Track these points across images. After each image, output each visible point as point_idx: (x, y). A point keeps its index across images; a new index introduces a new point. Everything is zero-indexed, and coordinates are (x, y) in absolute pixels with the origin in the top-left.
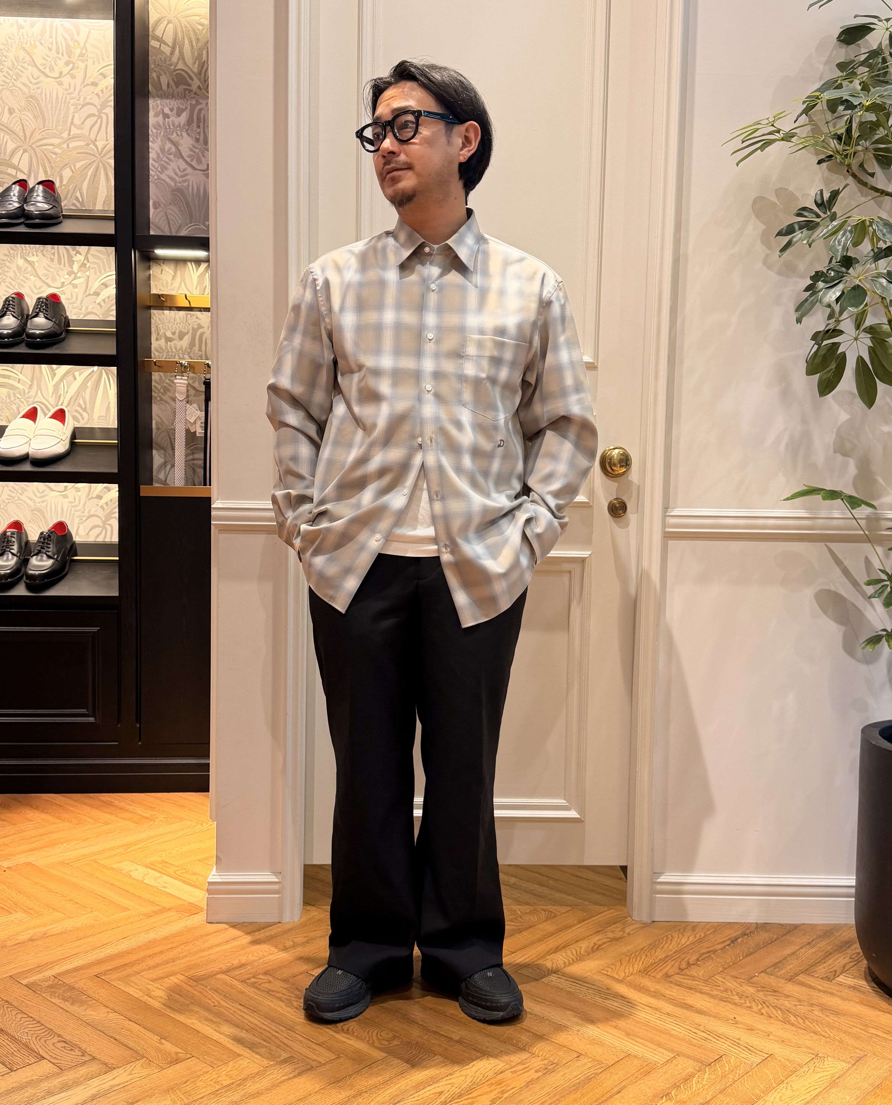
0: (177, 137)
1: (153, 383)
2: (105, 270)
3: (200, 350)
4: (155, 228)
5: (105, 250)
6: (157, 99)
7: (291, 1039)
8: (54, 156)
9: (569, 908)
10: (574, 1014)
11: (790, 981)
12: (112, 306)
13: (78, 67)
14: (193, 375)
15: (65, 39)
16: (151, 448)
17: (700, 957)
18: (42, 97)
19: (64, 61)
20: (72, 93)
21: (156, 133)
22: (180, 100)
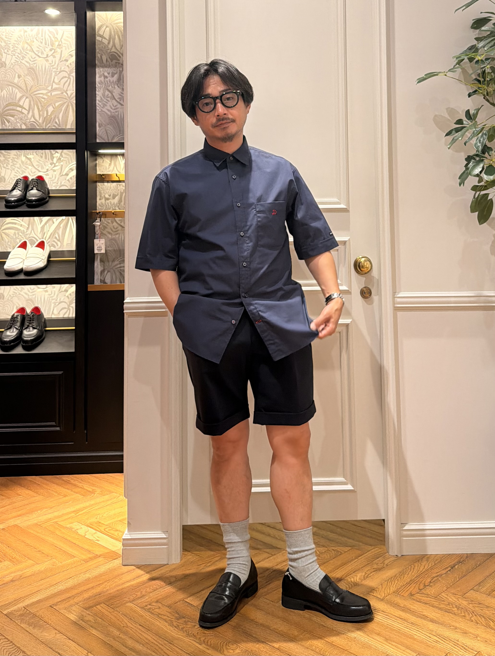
0: (112, 89)
2: (71, 162)
4: (99, 139)
5: (70, 152)
6: (100, 68)
8: (43, 100)
9: (349, 548)
11: (488, 595)
12: (74, 181)
13: (57, 52)
15: (50, 37)
17: (432, 579)
18: (37, 68)
19: (49, 49)
20: (53, 66)
21: (100, 86)
22: (113, 69)
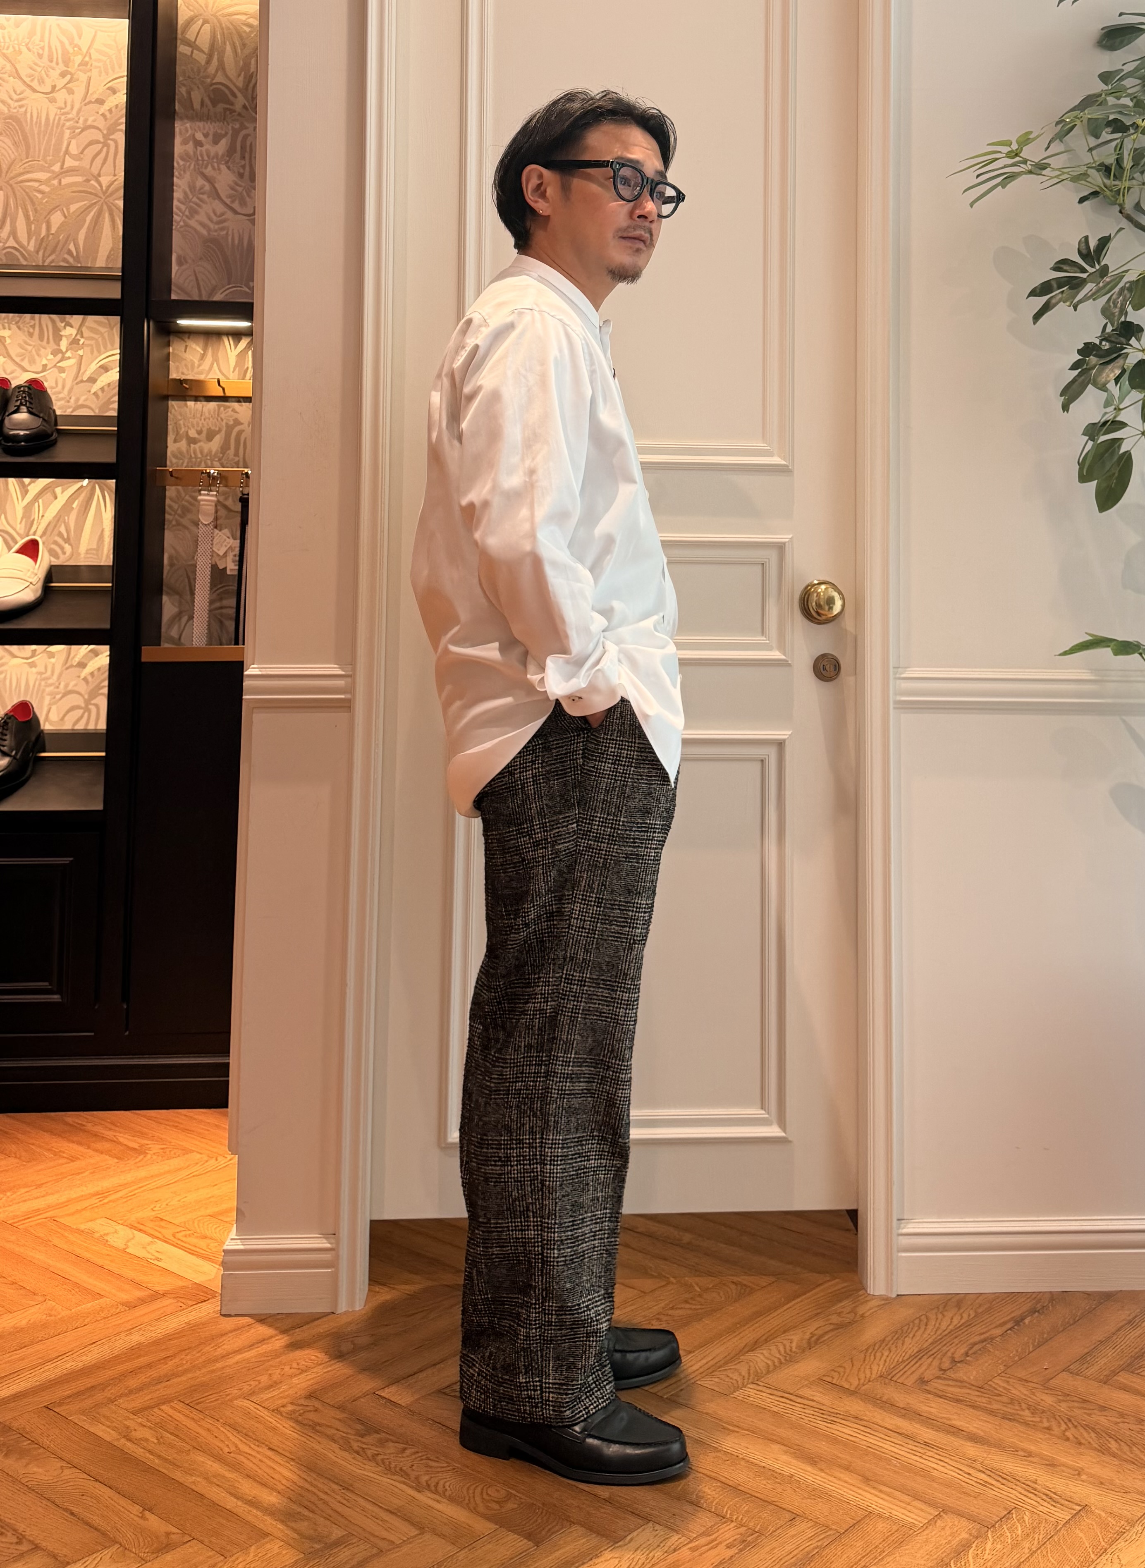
0: (213, 171)
1: (168, 501)
2: (105, 348)
3: (236, 454)
4: (179, 291)
5: (106, 321)
6: (186, 121)
7: (348, 1504)
8: (40, 196)
9: (773, 1279)
10: (783, 1447)
11: (1105, 1383)
12: (114, 396)
13: (78, 80)
14: (225, 489)
15: (61, 42)
16: (161, 595)
17: (971, 1348)
18: (26, 118)
19: (59, 71)
20: (68, 113)
21: (183, 165)
22: (218, 123)
